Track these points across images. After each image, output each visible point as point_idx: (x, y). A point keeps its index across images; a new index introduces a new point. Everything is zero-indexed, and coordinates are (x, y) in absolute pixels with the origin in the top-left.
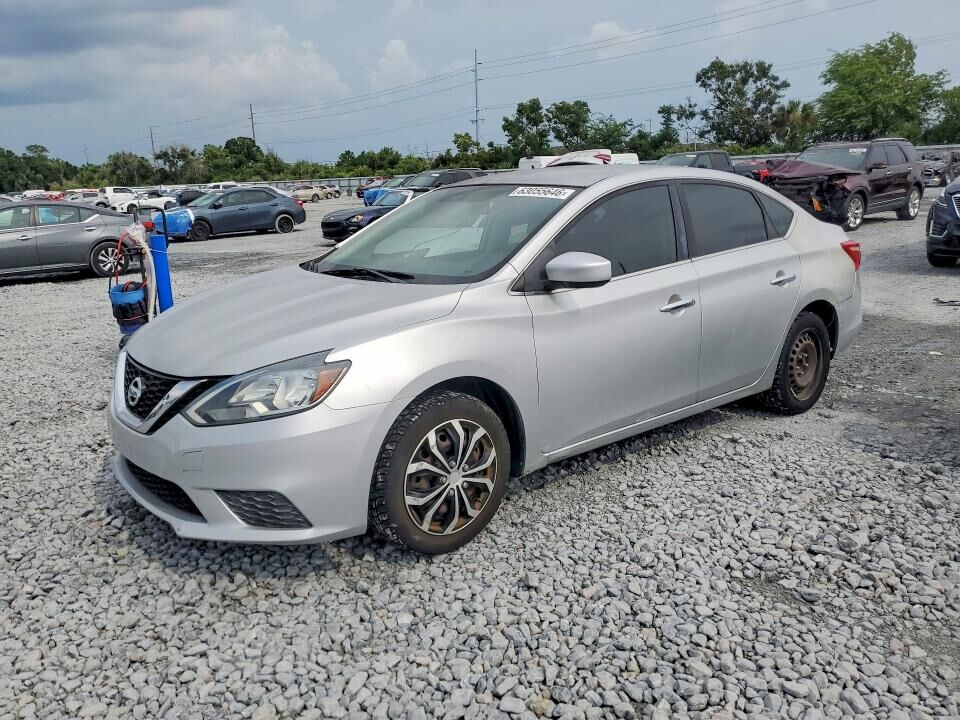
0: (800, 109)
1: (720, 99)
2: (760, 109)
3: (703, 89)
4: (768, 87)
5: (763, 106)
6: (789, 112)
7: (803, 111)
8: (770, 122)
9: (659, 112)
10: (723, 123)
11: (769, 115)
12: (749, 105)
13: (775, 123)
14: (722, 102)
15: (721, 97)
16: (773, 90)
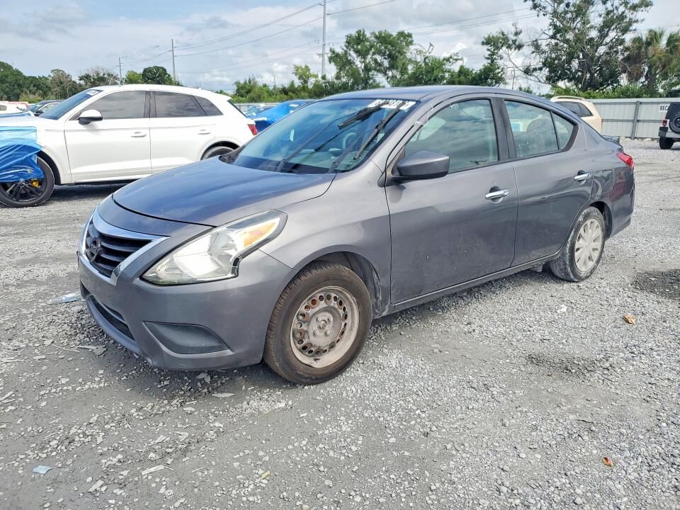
0: (664, 42)
1: (555, 27)
2: (607, 40)
3: (535, 12)
4: (622, 9)
5: (612, 34)
6: (649, 43)
7: (668, 43)
8: (621, 57)
9: (483, 43)
10: (557, 58)
11: (620, 47)
12: (594, 34)
13: (627, 59)
14: (557, 30)
15: (558, 24)
16: (629, 14)
